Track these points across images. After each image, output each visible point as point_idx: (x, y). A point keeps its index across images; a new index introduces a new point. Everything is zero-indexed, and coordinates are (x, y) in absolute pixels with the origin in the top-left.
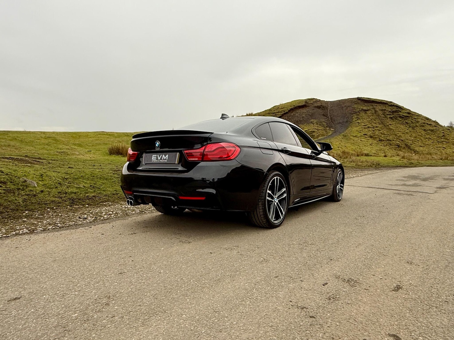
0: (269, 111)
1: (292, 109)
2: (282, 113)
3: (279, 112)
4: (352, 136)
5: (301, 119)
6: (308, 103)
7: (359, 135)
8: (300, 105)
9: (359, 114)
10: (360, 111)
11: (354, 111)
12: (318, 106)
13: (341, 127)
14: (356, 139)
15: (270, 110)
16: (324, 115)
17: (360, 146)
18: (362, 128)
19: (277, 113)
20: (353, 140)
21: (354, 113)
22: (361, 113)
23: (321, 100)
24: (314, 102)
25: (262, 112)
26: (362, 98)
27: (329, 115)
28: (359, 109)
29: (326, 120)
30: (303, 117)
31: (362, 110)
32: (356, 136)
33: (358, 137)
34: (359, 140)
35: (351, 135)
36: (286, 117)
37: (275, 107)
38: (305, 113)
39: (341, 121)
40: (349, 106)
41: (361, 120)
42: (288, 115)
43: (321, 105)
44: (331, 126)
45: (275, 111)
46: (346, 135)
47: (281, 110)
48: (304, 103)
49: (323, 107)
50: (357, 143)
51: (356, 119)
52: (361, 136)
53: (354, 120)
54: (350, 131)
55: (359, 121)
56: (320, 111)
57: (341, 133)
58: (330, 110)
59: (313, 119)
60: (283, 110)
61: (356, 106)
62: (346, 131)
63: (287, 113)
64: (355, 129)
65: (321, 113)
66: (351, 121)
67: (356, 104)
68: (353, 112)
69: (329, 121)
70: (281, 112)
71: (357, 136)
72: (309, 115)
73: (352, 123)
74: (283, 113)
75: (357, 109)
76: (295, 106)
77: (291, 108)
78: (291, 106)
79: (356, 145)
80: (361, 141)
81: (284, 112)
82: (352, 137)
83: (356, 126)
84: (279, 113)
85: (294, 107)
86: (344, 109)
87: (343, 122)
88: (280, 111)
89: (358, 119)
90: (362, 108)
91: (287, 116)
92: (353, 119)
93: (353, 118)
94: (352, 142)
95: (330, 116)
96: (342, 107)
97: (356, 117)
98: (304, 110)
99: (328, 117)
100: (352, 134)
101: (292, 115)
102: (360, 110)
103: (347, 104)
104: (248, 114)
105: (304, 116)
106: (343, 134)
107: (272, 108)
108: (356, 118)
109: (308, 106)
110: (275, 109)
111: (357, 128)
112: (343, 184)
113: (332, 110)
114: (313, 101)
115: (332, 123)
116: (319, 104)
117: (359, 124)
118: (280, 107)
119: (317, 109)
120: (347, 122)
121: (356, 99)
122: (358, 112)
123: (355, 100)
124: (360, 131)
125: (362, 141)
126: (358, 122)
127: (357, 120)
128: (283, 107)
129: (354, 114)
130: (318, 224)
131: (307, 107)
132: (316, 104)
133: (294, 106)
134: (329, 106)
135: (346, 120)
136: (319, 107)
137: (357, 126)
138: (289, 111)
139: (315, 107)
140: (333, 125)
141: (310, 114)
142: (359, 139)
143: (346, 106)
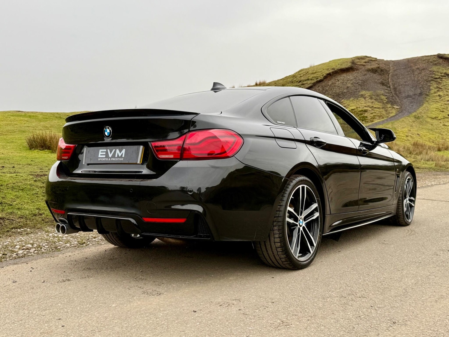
0: (292, 78)
1: (329, 75)
2: (313, 82)
3: (308, 80)
4: (430, 117)
5: (345, 91)
6: (357, 64)
7: (440, 116)
8: (344, 66)
9: (440, 81)
10: (442, 76)
11: (432, 77)
12: (372, 69)
13: (411, 102)
14: (435, 122)
15: (294, 76)
16: (383, 84)
17: (442, 135)
18: (446, 104)
19: (306, 80)
20: (432, 125)
21: (433, 80)
22: (444, 80)
23: (378, 58)
24: (366, 62)
25: (281, 80)
26: (445, 56)
27: (391, 84)
28: (441, 73)
29: (387, 91)
30: (348, 87)
31: (445, 75)
32: (436, 118)
33: (440, 120)
34: (441, 125)
35: (428, 117)
36: (319, 88)
37: (302, 72)
38: (351, 80)
39: (411, 93)
40: (424, 69)
41: (444, 92)
42: (324, 84)
43: (378, 68)
44: (395, 101)
45: (302, 78)
46: (419, 115)
47: (313, 76)
48: (349, 65)
49: (382, 70)
50: (437, 129)
51: (436, 90)
52: (444, 118)
53: (432, 92)
54: (427, 109)
55: (441, 93)
56: (376, 76)
57: (411, 114)
58: (393, 76)
59: (364, 89)
60: (315, 75)
61: (435, 68)
62: (420, 109)
63: (321, 81)
64: (435, 106)
65: (378, 80)
66: (428, 94)
67: (436, 64)
68: (430, 79)
69: (391, 93)
70: (311, 80)
71: (438, 117)
72: (357, 83)
73: (429, 97)
74: (315, 81)
75: (437, 74)
76: (336, 70)
77: (328, 72)
78: (328, 69)
79: (436, 132)
80: (444, 125)
81: (317, 79)
82: (429, 120)
83: (436, 101)
84: (309, 82)
85: (333, 71)
86: (416, 73)
87: (415, 95)
88: (310, 78)
89: (439, 89)
90: (445, 71)
91: (322, 86)
92: (430, 90)
93: (431, 87)
94: (430, 127)
95: (394, 85)
96: (413, 71)
97: (435, 86)
98: (349, 76)
99: (390, 87)
100: (429, 115)
101: (330, 84)
102: (443, 74)
103: (421, 65)
104: (258, 83)
105: (349, 85)
106: (414, 114)
107: (296, 73)
108: (435, 88)
109: (357, 70)
110: (302, 75)
111: (438, 105)
112: (415, 197)
113: (396, 75)
114: (364, 61)
115: (396, 97)
116: (374, 66)
117: (442, 99)
118: (310, 72)
119: (372, 74)
120: (421, 94)
121: (436, 57)
122: (439, 78)
123: (435, 59)
124: (442, 110)
125: (446, 126)
126: (439, 96)
127: (438, 91)
128: (314, 72)
129: (432, 82)
130: (372, 263)
131: (354, 71)
132: (370, 66)
133: (333, 69)
134: (391, 68)
135: (419, 91)
136: (374, 71)
137: (438, 101)
138: (325, 77)
139: (369, 70)
140: (398, 100)
141: (360, 82)
142: (441, 123)
143: (418, 69)
